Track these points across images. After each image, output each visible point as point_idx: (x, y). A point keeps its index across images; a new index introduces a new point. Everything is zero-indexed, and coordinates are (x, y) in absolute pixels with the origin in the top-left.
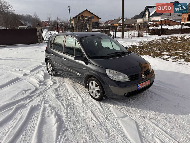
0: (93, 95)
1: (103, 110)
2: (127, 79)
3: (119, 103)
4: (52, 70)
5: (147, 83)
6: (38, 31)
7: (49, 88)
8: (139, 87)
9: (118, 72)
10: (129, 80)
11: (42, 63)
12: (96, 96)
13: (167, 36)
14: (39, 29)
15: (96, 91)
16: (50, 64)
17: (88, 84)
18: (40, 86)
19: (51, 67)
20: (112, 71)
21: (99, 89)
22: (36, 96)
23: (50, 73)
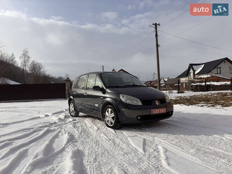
0: (109, 124)
1: (116, 133)
2: (140, 103)
3: (134, 130)
4: (73, 110)
5: (163, 111)
6: (66, 85)
7: (67, 123)
8: (152, 112)
9: (131, 97)
10: (142, 105)
11: (65, 109)
12: (112, 123)
13: (213, 92)
14: (68, 84)
15: (111, 119)
16: (72, 104)
17: (105, 114)
18: (59, 121)
19: (73, 108)
20: (125, 96)
21: (114, 115)
22: (54, 126)
23: (72, 114)
